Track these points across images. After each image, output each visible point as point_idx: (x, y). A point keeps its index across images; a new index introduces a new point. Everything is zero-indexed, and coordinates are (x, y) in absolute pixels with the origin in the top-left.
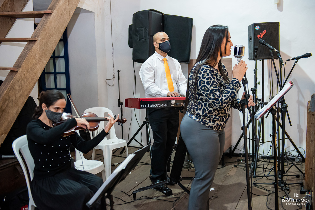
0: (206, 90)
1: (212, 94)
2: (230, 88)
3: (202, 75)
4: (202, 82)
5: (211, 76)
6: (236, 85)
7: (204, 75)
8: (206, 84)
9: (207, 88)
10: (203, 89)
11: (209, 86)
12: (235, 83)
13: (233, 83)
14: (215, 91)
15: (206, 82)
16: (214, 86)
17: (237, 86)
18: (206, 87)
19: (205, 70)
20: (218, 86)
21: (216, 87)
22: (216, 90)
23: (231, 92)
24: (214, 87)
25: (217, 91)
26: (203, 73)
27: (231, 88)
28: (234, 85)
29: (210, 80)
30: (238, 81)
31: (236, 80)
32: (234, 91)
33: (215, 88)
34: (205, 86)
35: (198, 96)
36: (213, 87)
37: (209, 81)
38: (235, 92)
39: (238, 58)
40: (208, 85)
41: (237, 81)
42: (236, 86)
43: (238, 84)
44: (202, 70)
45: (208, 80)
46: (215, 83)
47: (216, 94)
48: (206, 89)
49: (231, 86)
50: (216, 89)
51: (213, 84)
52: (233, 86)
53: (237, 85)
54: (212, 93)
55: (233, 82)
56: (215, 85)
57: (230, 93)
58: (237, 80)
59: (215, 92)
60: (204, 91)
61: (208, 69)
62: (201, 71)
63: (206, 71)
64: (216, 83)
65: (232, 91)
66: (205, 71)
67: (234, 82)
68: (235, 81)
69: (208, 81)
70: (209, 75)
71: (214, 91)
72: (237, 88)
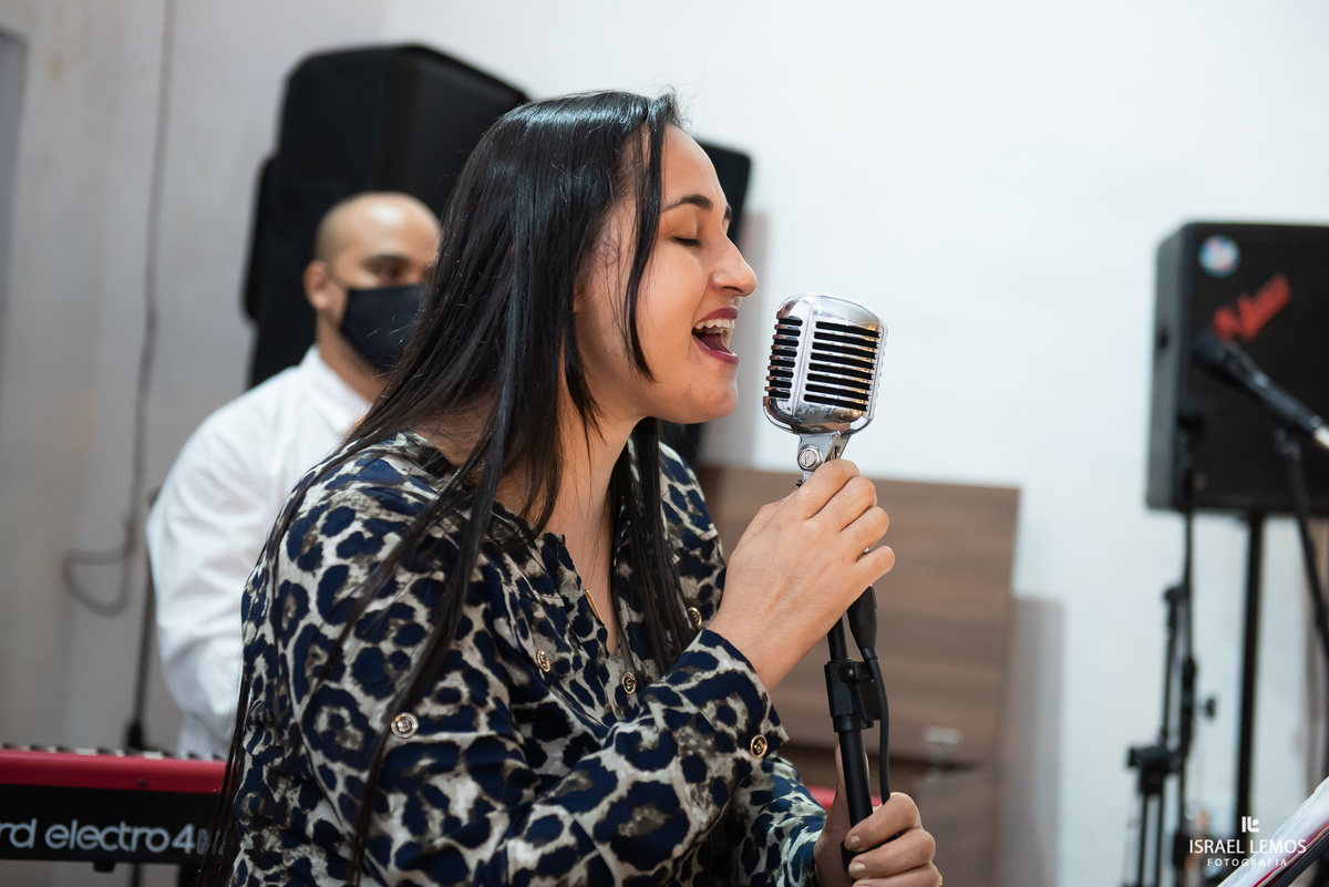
0: (348, 745)
1: (403, 798)
2: (637, 736)
3: (320, 573)
4: (318, 650)
5: (413, 602)
6: (709, 711)
7: (337, 577)
8: (348, 684)
9: (360, 720)
10: (325, 734)
11: (375, 710)
12: (697, 696)
13: (676, 689)
14: (434, 770)
15: (348, 661)
16: (431, 708)
17: (720, 725)
18: (344, 713)
19: (356, 526)
20: (483, 718)
21: (464, 721)
22: (447, 758)
23: (622, 790)
24: (428, 725)
25: (461, 767)
26: (330, 558)
27: (649, 737)
28: (689, 708)
29: (397, 641)
30: (740, 667)
31: (719, 652)
32: (671, 773)
33: (443, 736)
34: (337, 704)
35: (294, 799)
36: (421, 720)
37: (387, 647)
38: (684, 790)
39: (808, 439)
40: (367, 690)
41: (731, 674)
42: (700, 723)
43: (737, 705)
44: (330, 530)
45: (382, 637)
46: (455, 680)
47: (442, 801)
48: (345, 736)
49: (651, 723)
50: (451, 745)
51: (427, 694)
52: (674, 719)
53: (727, 715)
54: (405, 791)
55: (685, 678)
56: (450, 696)
57: (613, 797)
58: (735, 654)
59: (440, 782)
60: (334, 760)
61: (395, 518)
62: (322, 538)
63: (368, 535)
64: (473, 677)
65: (646, 776)
66: (358, 535)
67: (694, 683)
68: (711, 663)
69: (378, 652)
70: (392, 587)
71: (425, 762)
72: (712, 752)
